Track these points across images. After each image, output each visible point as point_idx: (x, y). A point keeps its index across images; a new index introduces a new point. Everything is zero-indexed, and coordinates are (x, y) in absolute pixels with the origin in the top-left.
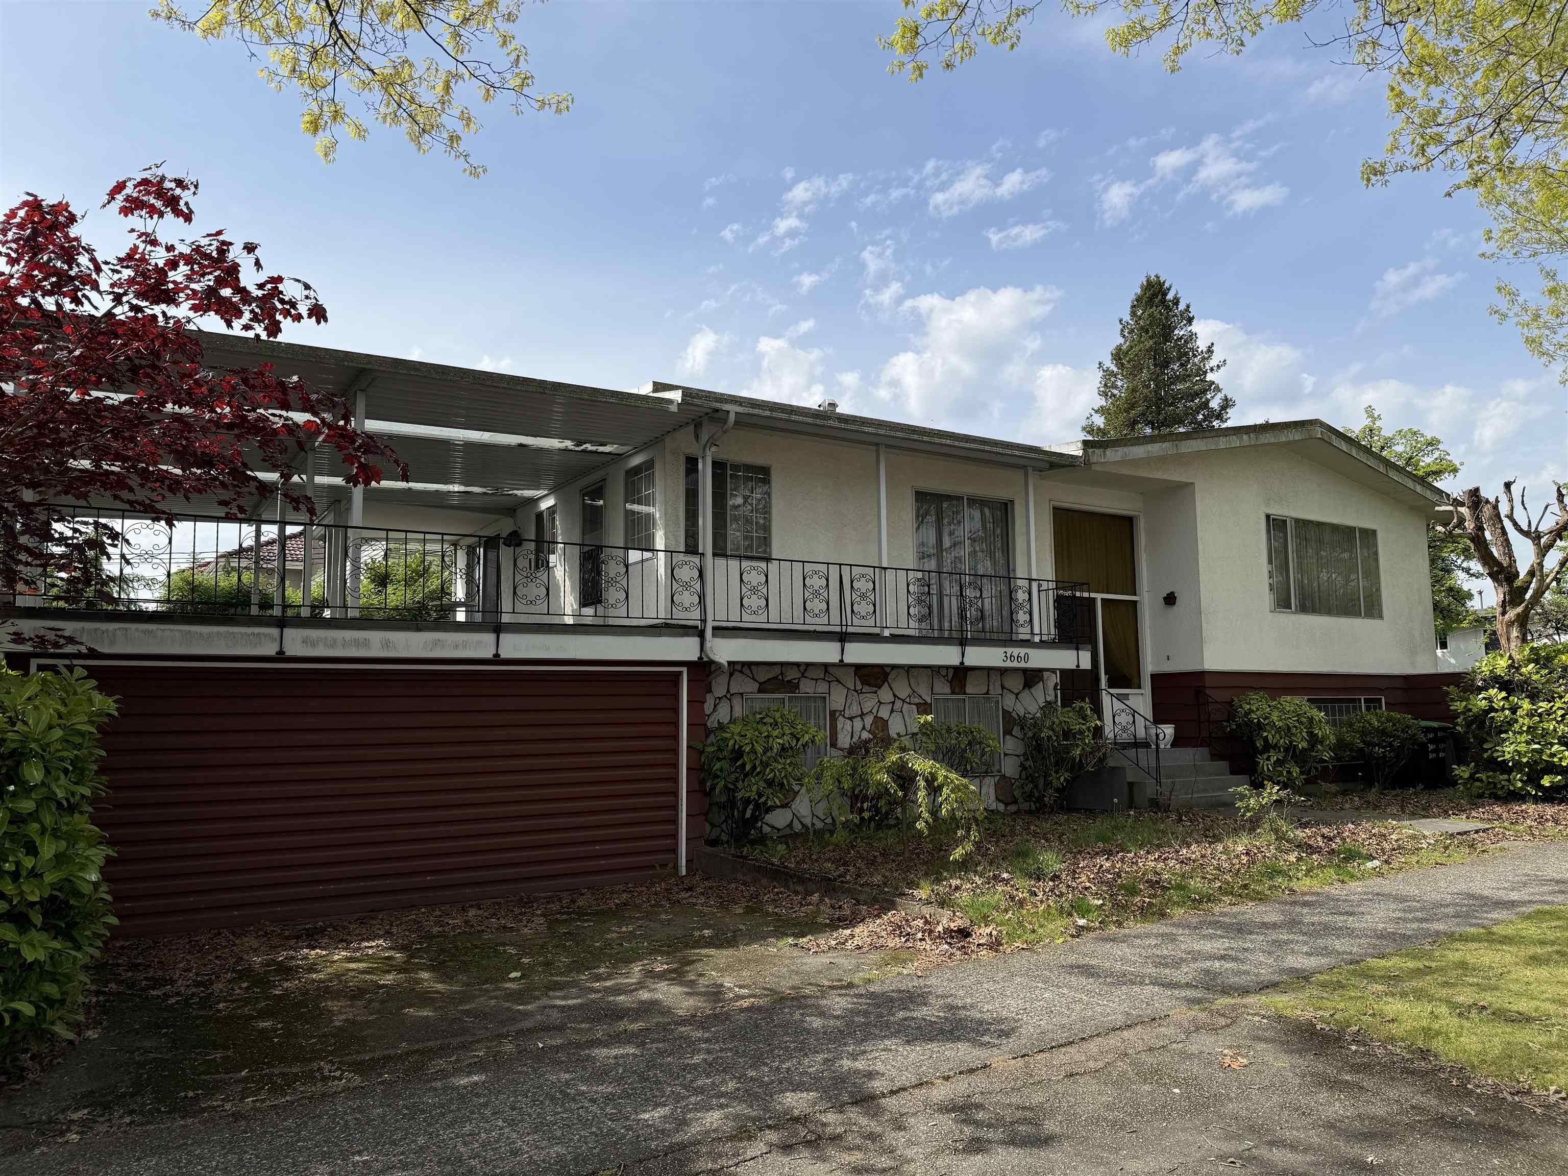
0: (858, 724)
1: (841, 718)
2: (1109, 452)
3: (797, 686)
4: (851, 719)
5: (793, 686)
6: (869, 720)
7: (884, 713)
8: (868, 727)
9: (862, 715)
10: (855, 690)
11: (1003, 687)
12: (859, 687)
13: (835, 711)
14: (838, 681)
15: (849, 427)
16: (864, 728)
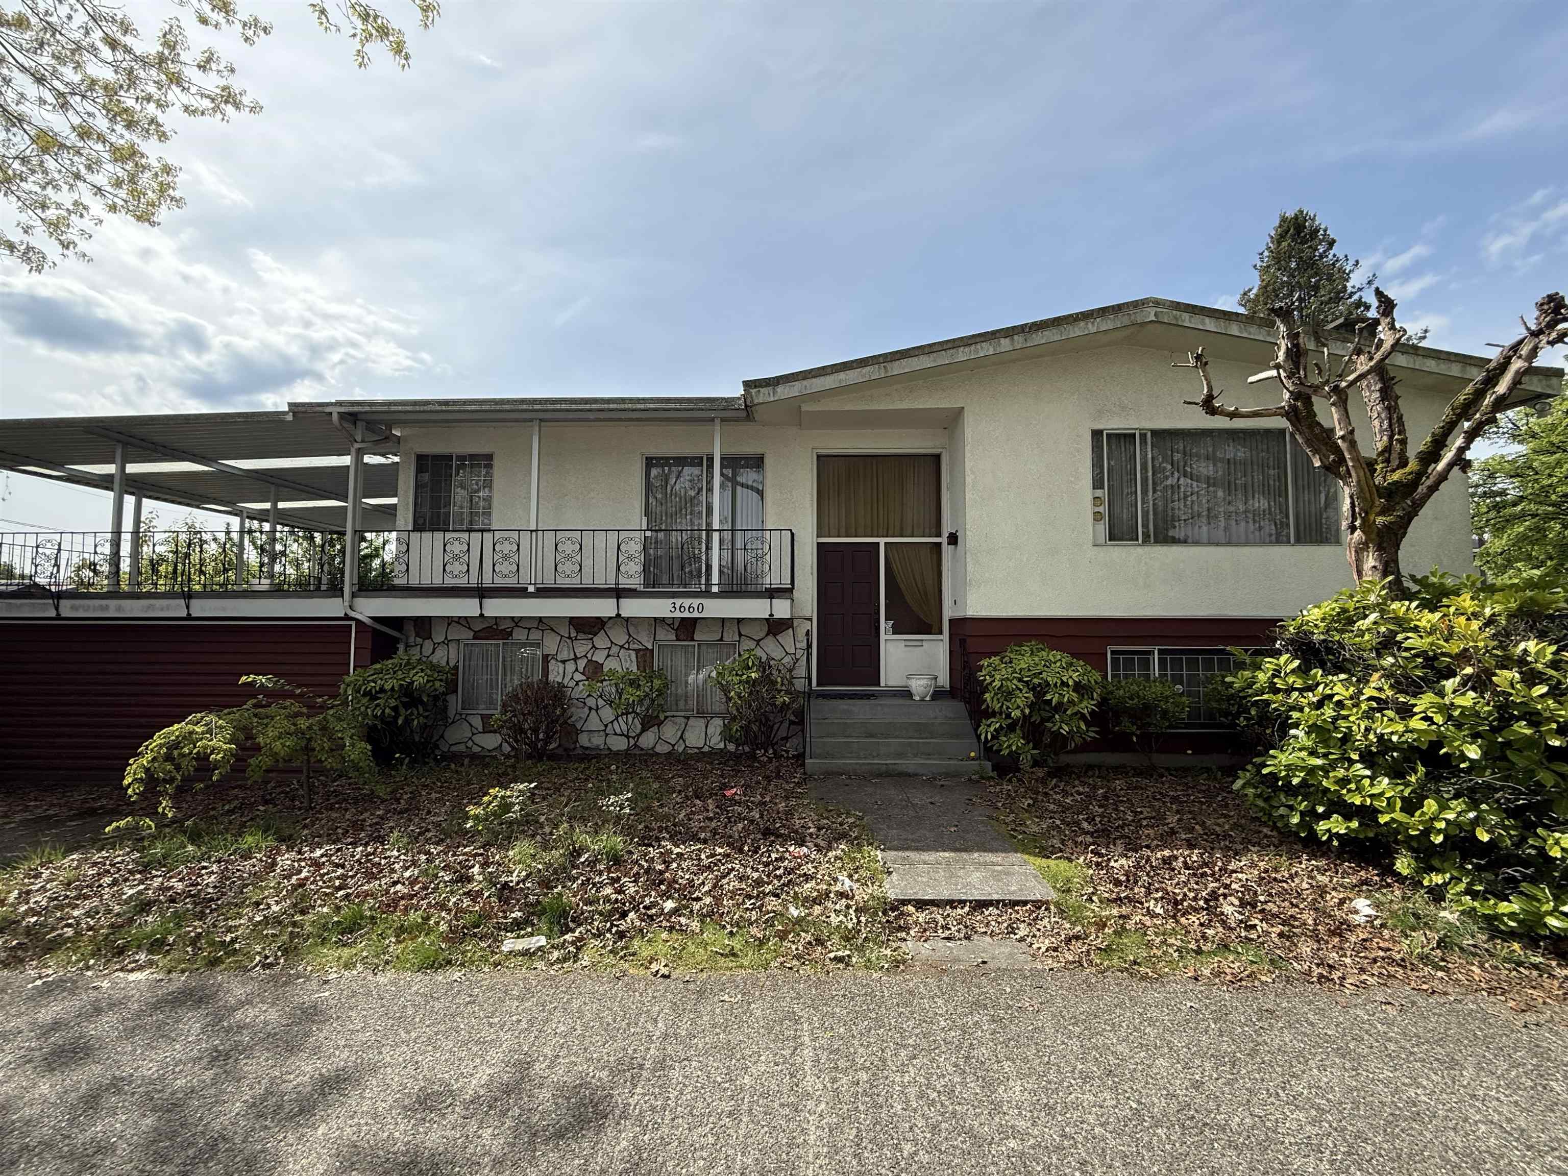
0: (570, 667)
1: (553, 662)
2: (780, 389)
3: (511, 634)
4: (564, 662)
5: (507, 634)
6: (582, 664)
7: (599, 657)
8: (581, 669)
9: (576, 659)
10: (570, 638)
11: (740, 635)
12: (573, 634)
13: (548, 655)
14: (552, 629)
15: (450, 408)
16: (577, 670)
